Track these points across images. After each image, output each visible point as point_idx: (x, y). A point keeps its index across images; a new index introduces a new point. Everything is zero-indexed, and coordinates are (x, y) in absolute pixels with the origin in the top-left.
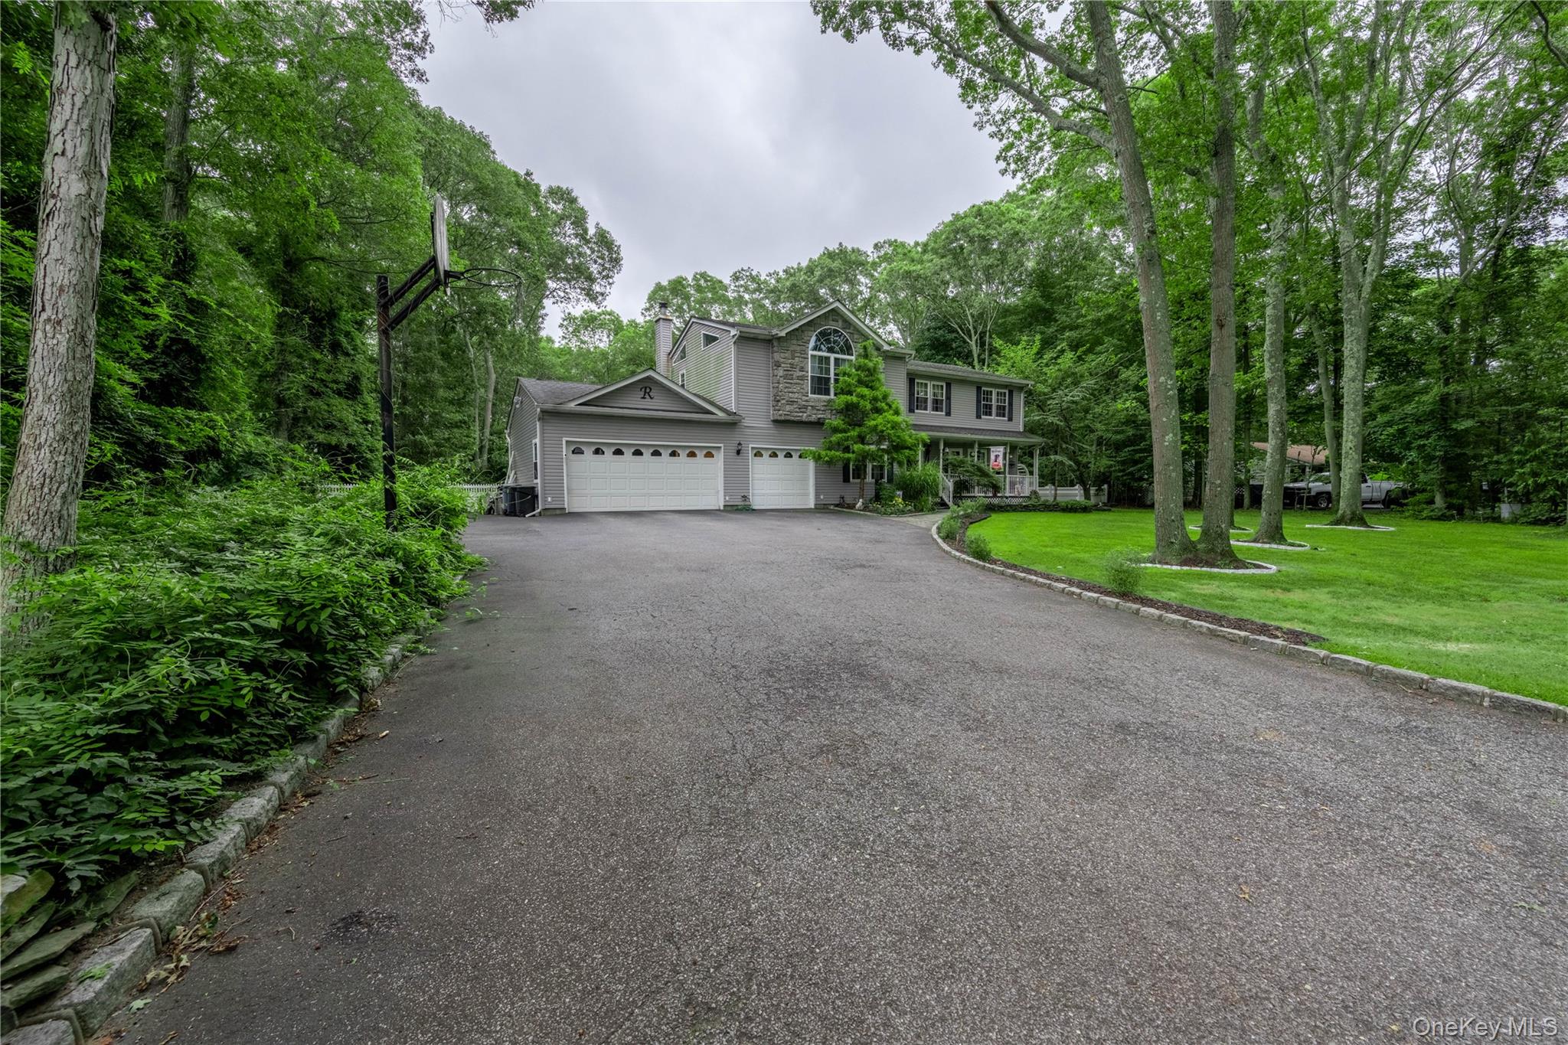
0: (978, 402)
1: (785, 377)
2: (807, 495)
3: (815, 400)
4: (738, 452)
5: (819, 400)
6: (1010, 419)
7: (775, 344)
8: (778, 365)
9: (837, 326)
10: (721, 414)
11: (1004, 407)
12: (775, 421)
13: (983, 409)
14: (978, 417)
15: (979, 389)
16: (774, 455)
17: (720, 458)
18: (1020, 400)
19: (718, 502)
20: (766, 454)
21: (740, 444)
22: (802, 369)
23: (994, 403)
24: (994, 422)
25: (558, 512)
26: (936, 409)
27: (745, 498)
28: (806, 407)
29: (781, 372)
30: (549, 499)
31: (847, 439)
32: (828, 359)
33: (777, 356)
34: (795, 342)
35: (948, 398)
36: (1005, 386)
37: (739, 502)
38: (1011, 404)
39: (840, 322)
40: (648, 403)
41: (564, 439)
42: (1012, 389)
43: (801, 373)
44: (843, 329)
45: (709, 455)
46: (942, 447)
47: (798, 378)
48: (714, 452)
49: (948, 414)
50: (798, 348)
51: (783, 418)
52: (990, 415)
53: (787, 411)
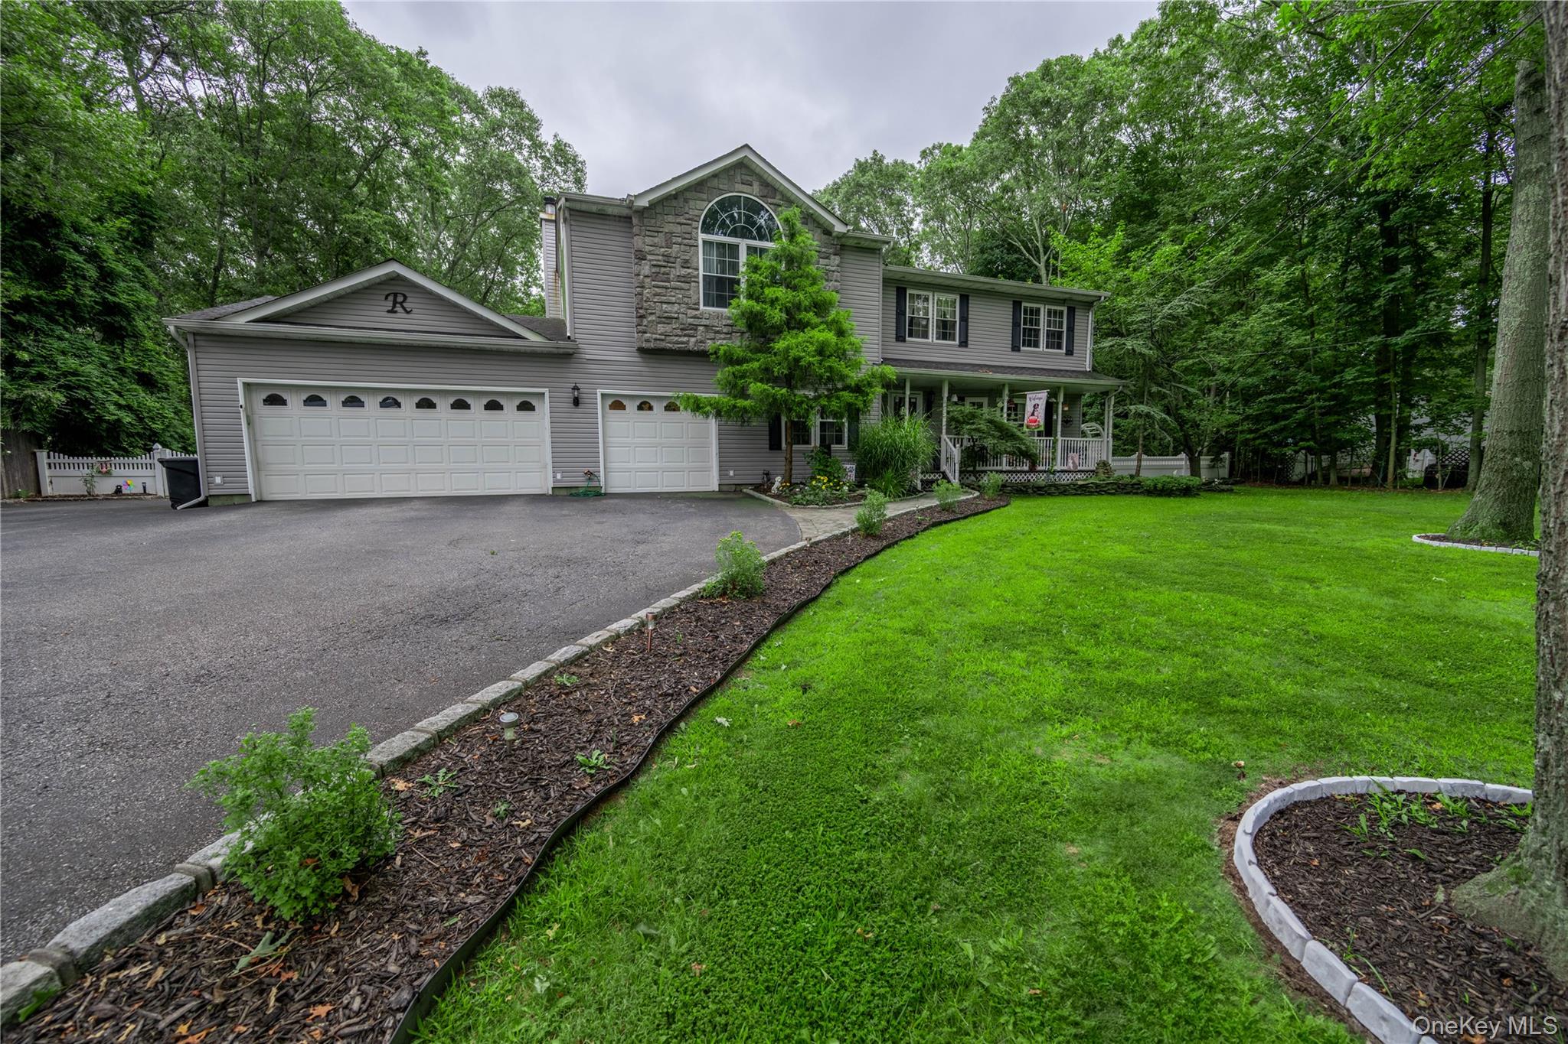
0: (1016, 324)
1: (654, 277)
2: (708, 469)
3: (710, 316)
4: (576, 402)
5: (719, 316)
6: (1070, 352)
7: (635, 221)
8: (641, 257)
9: (753, 193)
10: (534, 339)
11: (1060, 334)
12: (642, 351)
13: (1024, 336)
14: (1015, 348)
15: (1017, 305)
16: (644, 406)
17: (544, 409)
18: (1086, 324)
19: (541, 481)
20: (631, 406)
21: (576, 388)
22: (686, 264)
23: (1043, 327)
24: (1042, 356)
25: (237, 500)
26: (944, 336)
27: (591, 476)
28: (695, 327)
29: (646, 269)
30: (218, 480)
31: (743, 376)
32: (734, 249)
33: (638, 242)
34: (670, 218)
35: (964, 319)
36: (1063, 302)
37: (581, 482)
38: (1071, 329)
39: (756, 187)
40: (400, 320)
41: (240, 381)
42: (1074, 305)
43: (684, 272)
44: (762, 197)
45: (526, 407)
46: (946, 395)
47: (680, 279)
48: (534, 402)
49: (964, 343)
50: (678, 229)
51: (652, 345)
52: (1036, 345)
53: (659, 333)
